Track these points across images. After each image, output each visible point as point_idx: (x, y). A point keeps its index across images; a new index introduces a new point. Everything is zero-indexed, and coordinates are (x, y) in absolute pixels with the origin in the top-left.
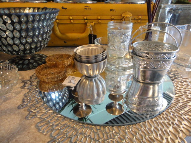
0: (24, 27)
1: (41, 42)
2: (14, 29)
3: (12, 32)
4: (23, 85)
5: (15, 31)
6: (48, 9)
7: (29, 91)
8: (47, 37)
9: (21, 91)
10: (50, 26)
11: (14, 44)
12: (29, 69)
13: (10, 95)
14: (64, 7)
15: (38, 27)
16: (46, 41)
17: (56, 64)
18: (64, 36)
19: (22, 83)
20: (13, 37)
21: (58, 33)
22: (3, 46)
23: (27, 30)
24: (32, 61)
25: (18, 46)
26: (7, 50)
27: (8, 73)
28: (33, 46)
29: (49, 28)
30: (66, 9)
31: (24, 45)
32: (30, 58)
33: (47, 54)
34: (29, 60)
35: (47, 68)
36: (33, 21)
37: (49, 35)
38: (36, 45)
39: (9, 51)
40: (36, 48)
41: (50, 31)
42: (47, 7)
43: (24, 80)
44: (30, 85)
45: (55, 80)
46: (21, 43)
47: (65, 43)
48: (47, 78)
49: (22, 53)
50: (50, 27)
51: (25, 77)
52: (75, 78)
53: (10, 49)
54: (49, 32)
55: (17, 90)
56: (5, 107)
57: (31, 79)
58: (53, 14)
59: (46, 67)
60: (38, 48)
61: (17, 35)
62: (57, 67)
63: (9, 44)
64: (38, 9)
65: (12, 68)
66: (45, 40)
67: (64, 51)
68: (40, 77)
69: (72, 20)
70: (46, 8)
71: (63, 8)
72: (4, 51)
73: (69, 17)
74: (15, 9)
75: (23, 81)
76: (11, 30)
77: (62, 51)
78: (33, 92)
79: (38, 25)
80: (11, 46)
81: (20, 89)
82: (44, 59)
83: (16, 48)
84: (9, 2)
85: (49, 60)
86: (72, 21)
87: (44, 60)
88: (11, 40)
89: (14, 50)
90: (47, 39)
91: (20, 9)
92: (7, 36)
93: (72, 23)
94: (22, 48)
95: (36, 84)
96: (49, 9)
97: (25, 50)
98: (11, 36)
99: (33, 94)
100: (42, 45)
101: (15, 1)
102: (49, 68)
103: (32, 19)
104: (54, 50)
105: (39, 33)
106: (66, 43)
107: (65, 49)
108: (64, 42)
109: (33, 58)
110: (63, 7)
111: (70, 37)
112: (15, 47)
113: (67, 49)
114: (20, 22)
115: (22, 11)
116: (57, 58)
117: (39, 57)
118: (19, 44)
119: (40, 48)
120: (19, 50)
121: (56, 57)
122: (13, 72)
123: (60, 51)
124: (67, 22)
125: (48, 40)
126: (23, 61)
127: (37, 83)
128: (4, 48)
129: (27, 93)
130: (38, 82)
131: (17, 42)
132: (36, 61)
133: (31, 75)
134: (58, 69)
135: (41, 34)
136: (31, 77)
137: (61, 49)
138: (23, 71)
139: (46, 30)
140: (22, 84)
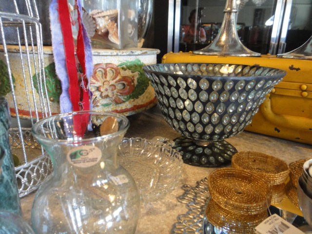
0: (213, 97)
1: (233, 126)
2: (198, 99)
3: (194, 103)
4: (181, 194)
5: (198, 102)
6: (262, 69)
7: (188, 213)
8: (247, 119)
9: (176, 205)
10: (260, 100)
11: (191, 121)
12: (199, 164)
13: (158, 206)
14: (295, 66)
15: (236, 101)
16: (243, 124)
17: (251, 176)
18: (278, 119)
19: (182, 188)
20: (192, 111)
21: (268, 110)
22: (174, 120)
23: (217, 103)
24: (207, 151)
25: (195, 125)
26: (178, 127)
27: (167, 163)
28: (217, 131)
29: (255, 103)
30: (298, 69)
31: (205, 126)
32: (206, 145)
33: (236, 145)
34: (204, 148)
35: (231, 177)
36: (232, 91)
37: (252, 116)
38: (224, 129)
39: (180, 128)
40: (222, 134)
41: (255, 109)
42: (260, 66)
43: (187, 183)
44: (193, 199)
45: (242, 213)
46: (201, 122)
47: (277, 132)
48: (226, 203)
49: (197, 137)
50: (258, 102)
51: (189, 179)
52: (288, 227)
53: (182, 127)
54: (253, 111)
55: (171, 201)
56: (145, 227)
57: (197, 187)
58: (273, 81)
59: (229, 174)
60: (225, 134)
61: (199, 108)
62: (250, 181)
63: (183, 120)
64: (244, 66)
65: (176, 157)
66: (241, 124)
67: (270, 147)
68: (213, 194)
69: (305, 91)
70: (257, 67)
71: (292, 68)
72: (174, 127)
73: (301, 86)
74: (208, 65)
75: (184, 186)
76: (193, 100)
77: (267, 145)
78: (194, 218)
79: (238, 98)
80: (185, 123)
81: (175, 199)
82: (229, 153)
83: (191, 128)
84: (202, 55)
85: (238, 160)
86: (305, 94)
87: (228, 156)
88: (189, 114)
89: (187, 130)
90: (246, 122)
91: (215, 65)
92: (185, 108)
93: (303, 97)
94: (200, 129)
95: (202, 202)
96: (265, 68)
97: (204, 133)
98: (189, 108)
99: (194, 222)
100: (234, 130)
101: (210, 54)
102: (235, 177)
103: (232, 86)
104: (251, 139)
105: (235, 111)
106: (279, 131)
107: (274, 143)
108: (276, 129)
109: (211, 147)
110: (292, 66)
111: (292, 124)
112: (190, 126)
113: (278, 143)
114: (210, 91)
115: (217, 69)
116: (255, 161)
117: (221, 148)
118: (198, 123)
119: (228, 134)
120: (195, 131)
121: (253, 158)
122: (175, 164)
123: (262, 144)
124: (293, 95)
125: (247, 124)
126: (195, 146)
127: (205, 201)
128: (176, 124)
129: (184, 216)
130: (207, 198)
131: (196, 119)
132: (214, 154)
133: (199, 178)
134: (252, 186)
135: (238, 112)
136: (198, 183)
137: (266, 140)
138: (190, 165)
139: (249, 108)
140: (181, 192)
